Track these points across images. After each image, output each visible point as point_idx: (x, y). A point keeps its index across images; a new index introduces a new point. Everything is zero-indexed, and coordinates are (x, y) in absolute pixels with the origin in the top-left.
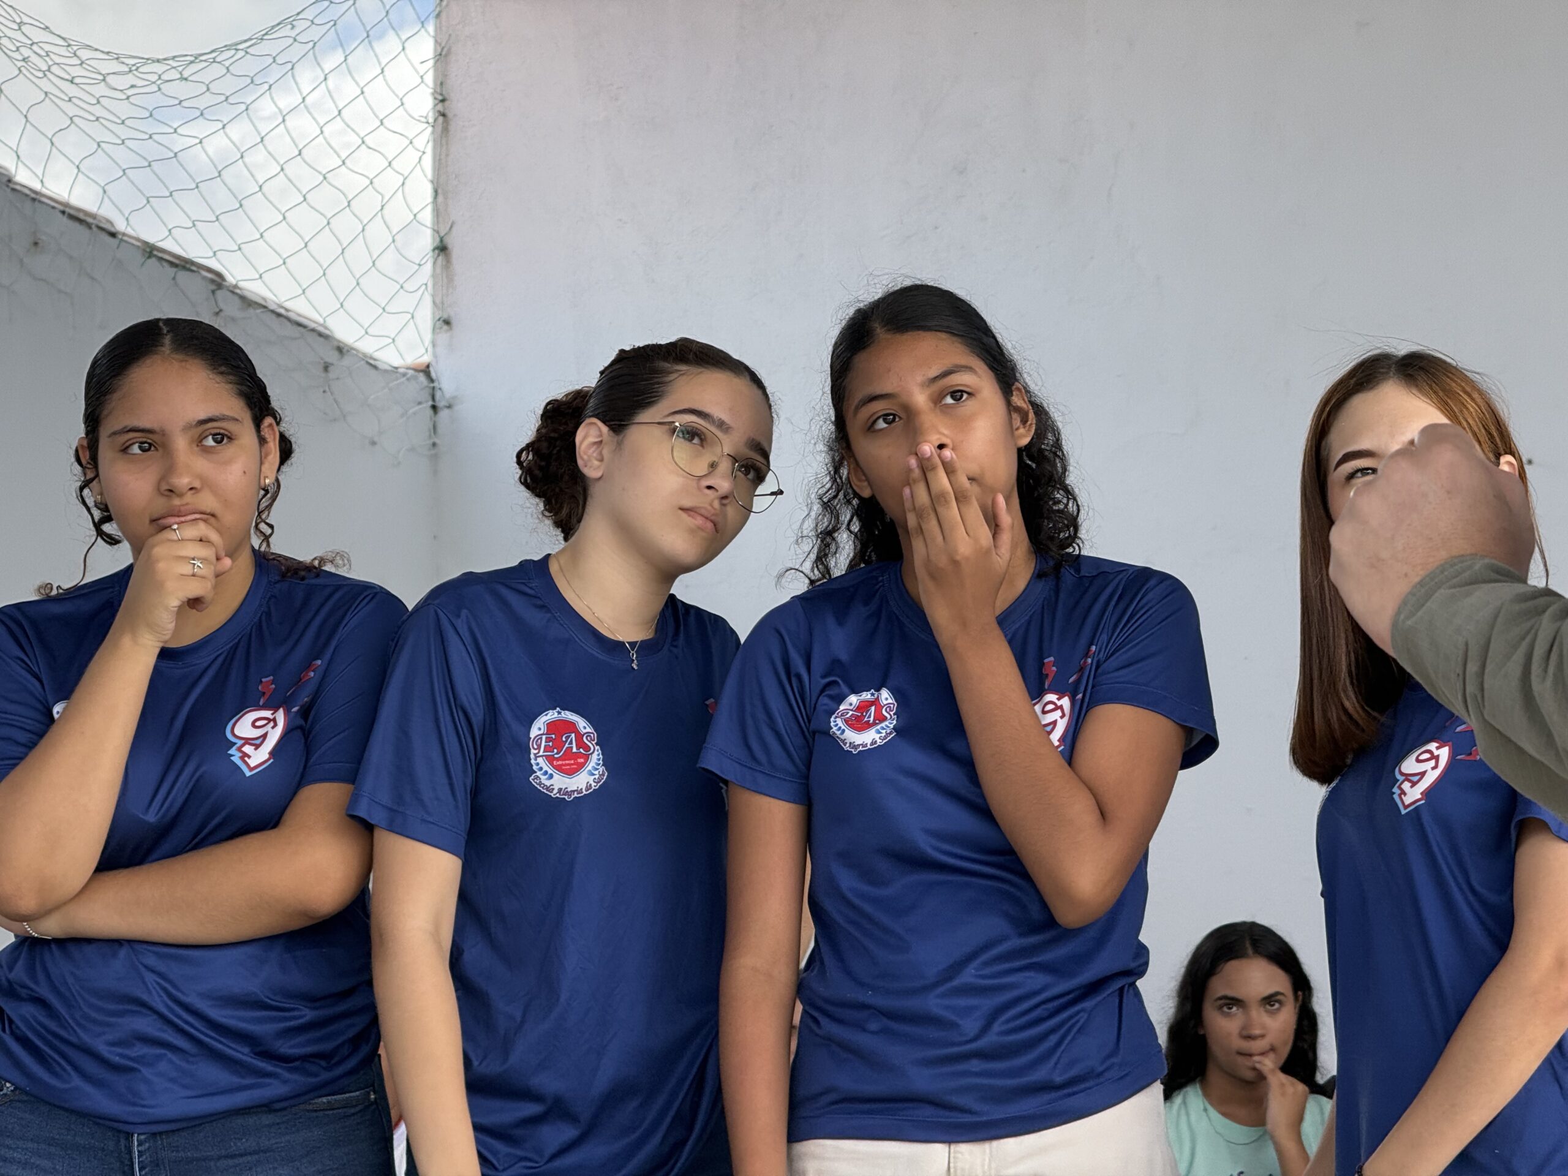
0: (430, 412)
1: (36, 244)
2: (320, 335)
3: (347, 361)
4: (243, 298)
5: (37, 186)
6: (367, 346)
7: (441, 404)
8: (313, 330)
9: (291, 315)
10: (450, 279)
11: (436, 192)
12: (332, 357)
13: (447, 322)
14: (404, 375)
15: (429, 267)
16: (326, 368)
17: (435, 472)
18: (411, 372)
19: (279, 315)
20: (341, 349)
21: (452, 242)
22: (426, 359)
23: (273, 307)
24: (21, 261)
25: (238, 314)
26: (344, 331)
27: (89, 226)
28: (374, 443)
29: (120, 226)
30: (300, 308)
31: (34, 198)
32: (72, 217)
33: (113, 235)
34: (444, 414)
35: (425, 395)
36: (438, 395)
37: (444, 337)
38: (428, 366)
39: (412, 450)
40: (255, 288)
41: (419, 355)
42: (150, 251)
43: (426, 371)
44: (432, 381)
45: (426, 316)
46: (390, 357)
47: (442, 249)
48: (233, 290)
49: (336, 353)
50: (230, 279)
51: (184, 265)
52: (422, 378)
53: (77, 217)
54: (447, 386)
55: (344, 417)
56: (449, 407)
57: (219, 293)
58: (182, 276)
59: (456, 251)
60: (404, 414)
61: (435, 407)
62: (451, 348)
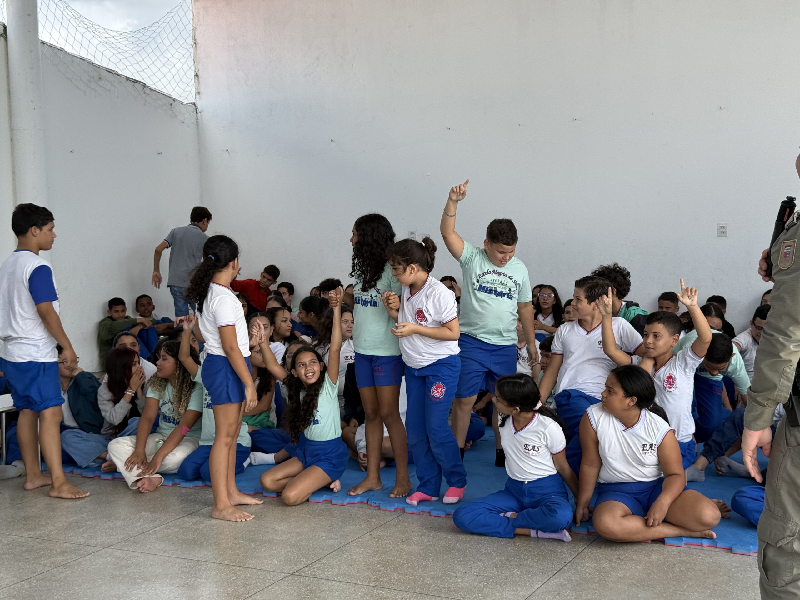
0: (196, 114)
1: (100, 78)
2: (169, 97)
3: (176, 103)
4: (150, 89)
5: (100, 64)
6: (180, 99)
7: (198, 112)
9: (162, 93)
10: (199, 82)
11: (194, 62)
12: (172, 102)
13: (199, 93)
14: (189, 105)
15: (193, 80)
16: (171, 105)
17: (198, 128)
18: (191, 105)
19: (159, 93)
20: (174, 100)
21: (198, 73)
23: (158, 91)
24: (97, 83)
25: (150, 93)
26: (174, 96)
27: (113, 73)
28: (183, 122)
29: (120, 73)
30: (164, 91)
31: (99, 67)
32: (108, 71)
33: (118, 75)
34: (199, 114)
35: (194, 110)
36: (197, 110)
37: (198, 96)
38: (195, 103)
39: (192, 123)
40: (153, 87)
41: (193, 101)
42: (128, 78)
44: (196, 106)
45: (194, 91)
46: (185, 101)
47: (197, 75)
48: (148, 87)
50: (147, 84)
51: (136, 81)
52: (193, 106)
53: (110, 71)
54: (200, 108)
55: (176, 116)
56: (200, 113)
57: (145, 88)
58: (136, 84)
59: (200, 76)
60: (190, 115)
61: (197, 113)
62: (200, 99)
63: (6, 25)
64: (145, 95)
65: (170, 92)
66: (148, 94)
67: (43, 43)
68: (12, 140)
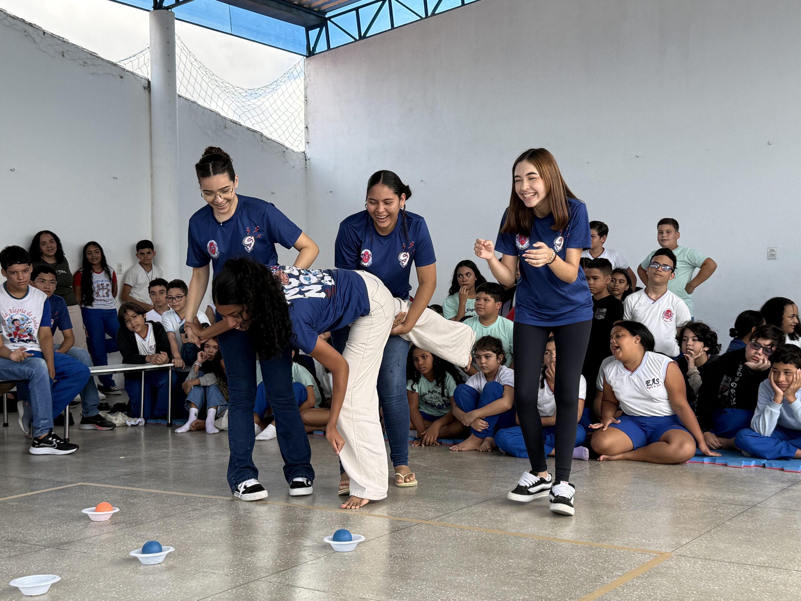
1: (225, 127)
3: (288, 151)
4: (267, 138)
5: (226, 116)
6: (292, 148)
8: (282, 145)
9: (277, 141)
10: (308, 134)
11: (305, 116)
12: (285, 150)
13: (308, 143)
14: (300, 153)
15: (304, 131)
16: (284, 152)
17: (306, 173)
19: (274, 142)
20: (287, 148)
21: (308, 126)
22: (304, 150)
23: (273, 140)
24: (222, 130)
25: (266, 141)
26: (287, 145)
27: (236, 124)
28: (294, 167)
29: (242, 123)
30: (279, 140)
31: (225, 118)
32: (232, 122)
33: (241, 125)
34: (308, 161)
35: (304, 158)
36: (306, 157)
37: (307, 146)
39: (301, 168)
40: (269, 136)
41: (302, 149)
42: (248, 129)
43: (304, 153)
44: (305, 155)
45: (304, 142)
46: (296, 150)
47: (307, 128)
48: (265, 137)
49: (286, 149)
50: (264, 134)
51: (255, 131)
52: (303, 154)
53: (234, 122)
54: (308, 156)
55: (288, 161)
57: (262, 137)
58: (255, 134)
59: (309, 129)
60: (300, 161)
61: (306, 160)
62: (309, 148)
63: (150, 80)
64: (262, 143)
65: (284, 141)
66: (265, 142)
67: (179, 96)
68: (152, 176)
